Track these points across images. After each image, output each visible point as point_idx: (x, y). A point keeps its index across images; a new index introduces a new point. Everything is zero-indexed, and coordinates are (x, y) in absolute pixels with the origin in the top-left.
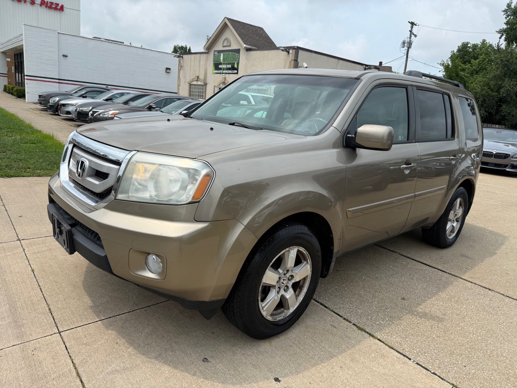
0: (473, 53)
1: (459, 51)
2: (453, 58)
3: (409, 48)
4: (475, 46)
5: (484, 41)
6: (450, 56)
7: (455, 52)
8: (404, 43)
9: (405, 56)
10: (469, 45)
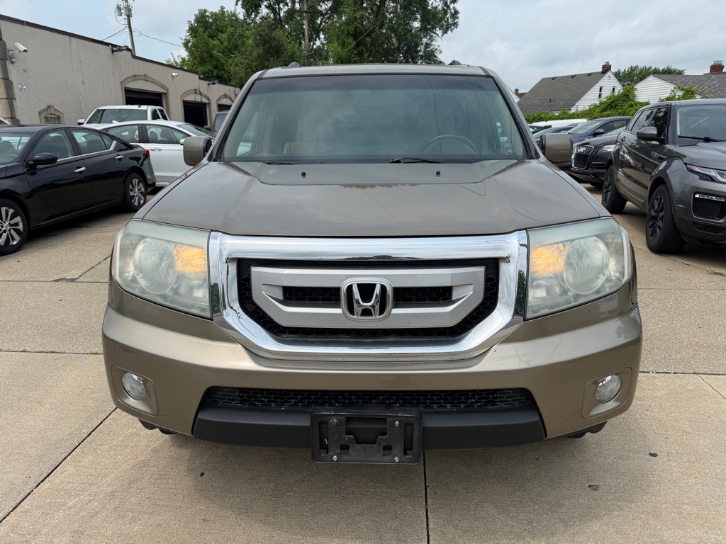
0: (215, 24)
1: (197, 20)
2: (192, 30)
3: (129, 16)
4: (214, 15)
5: (223, 8)
6: (188, 28)
7: (193, 23)
8: (119, 8)
9: (128, 29)
10: (207, 14)
